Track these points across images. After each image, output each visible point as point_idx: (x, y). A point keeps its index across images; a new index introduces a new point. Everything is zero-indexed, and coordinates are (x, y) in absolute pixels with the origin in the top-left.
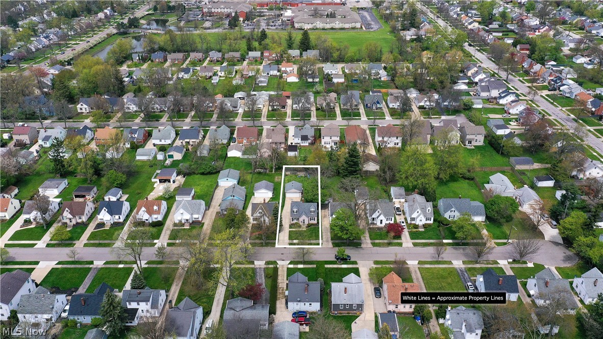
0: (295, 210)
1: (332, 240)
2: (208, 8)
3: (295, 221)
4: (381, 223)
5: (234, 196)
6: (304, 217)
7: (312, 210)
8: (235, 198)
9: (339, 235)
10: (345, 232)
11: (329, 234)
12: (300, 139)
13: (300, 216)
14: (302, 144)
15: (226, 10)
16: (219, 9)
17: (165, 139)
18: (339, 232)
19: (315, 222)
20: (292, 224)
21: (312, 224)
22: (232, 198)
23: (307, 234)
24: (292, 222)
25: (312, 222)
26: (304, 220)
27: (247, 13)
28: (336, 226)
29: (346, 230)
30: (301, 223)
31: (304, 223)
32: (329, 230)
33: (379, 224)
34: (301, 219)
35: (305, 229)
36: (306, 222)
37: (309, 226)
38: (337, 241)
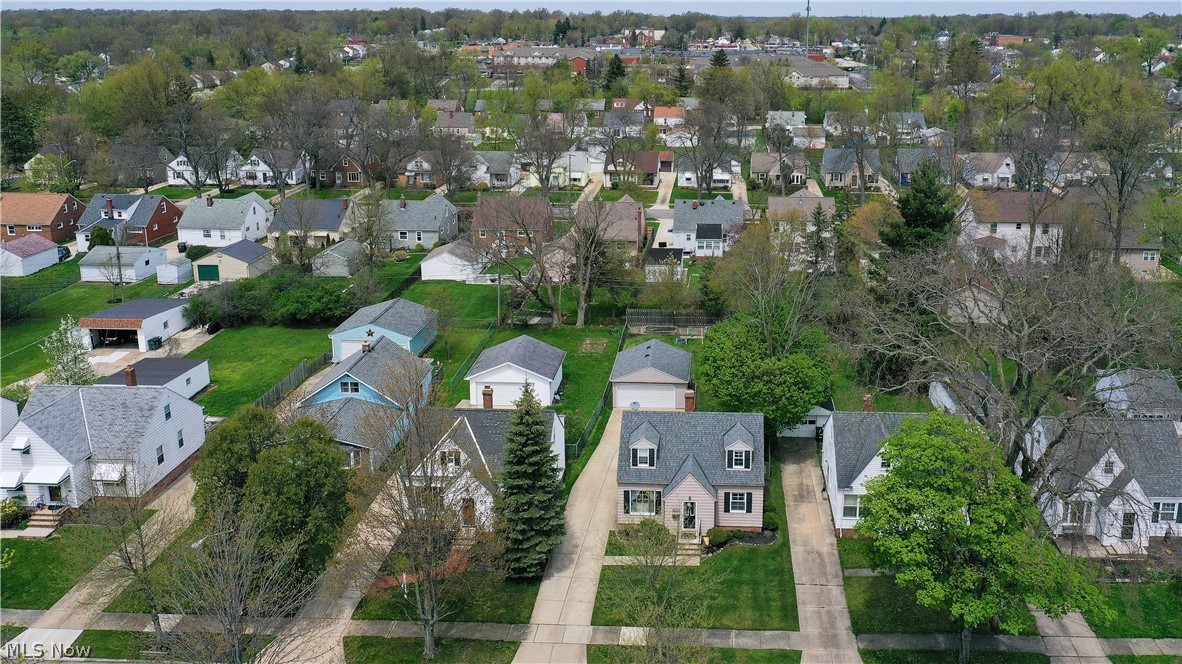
0: (643, 446)
1: (858, 628)
2: (506, 57)
3: (641, 513)
4: (1127, 534)
5: (355, 387)
6: (689, 490)
7: (739, 446)
8: (360, 395)
9: (924, 598)
10: (971, 575)
11: (836, 593)
12: (693, 236)
13: (669, 485)
14: (700, 253)
15: (544, 60)
16: (530, 59)
17: (222, 229)
18: (927, 574)
19: (754, 520)
20: (627, 531)
21: (738, 535)
22: (350, 394)
23: (701, 589)
24: (624, 519)
25: (737, 519)
26: (691, 507)
27: (588, 61)
28: (905, 535)
29: (973, 559)
30: (671, 525)
31: (690, 521)
32: (833, 566)
33: (1113, 542)
34: (674, 501)
35: (695, 562)
36: (705, 520)
37: (720, 540)
38: (891, 643)
